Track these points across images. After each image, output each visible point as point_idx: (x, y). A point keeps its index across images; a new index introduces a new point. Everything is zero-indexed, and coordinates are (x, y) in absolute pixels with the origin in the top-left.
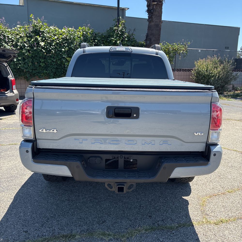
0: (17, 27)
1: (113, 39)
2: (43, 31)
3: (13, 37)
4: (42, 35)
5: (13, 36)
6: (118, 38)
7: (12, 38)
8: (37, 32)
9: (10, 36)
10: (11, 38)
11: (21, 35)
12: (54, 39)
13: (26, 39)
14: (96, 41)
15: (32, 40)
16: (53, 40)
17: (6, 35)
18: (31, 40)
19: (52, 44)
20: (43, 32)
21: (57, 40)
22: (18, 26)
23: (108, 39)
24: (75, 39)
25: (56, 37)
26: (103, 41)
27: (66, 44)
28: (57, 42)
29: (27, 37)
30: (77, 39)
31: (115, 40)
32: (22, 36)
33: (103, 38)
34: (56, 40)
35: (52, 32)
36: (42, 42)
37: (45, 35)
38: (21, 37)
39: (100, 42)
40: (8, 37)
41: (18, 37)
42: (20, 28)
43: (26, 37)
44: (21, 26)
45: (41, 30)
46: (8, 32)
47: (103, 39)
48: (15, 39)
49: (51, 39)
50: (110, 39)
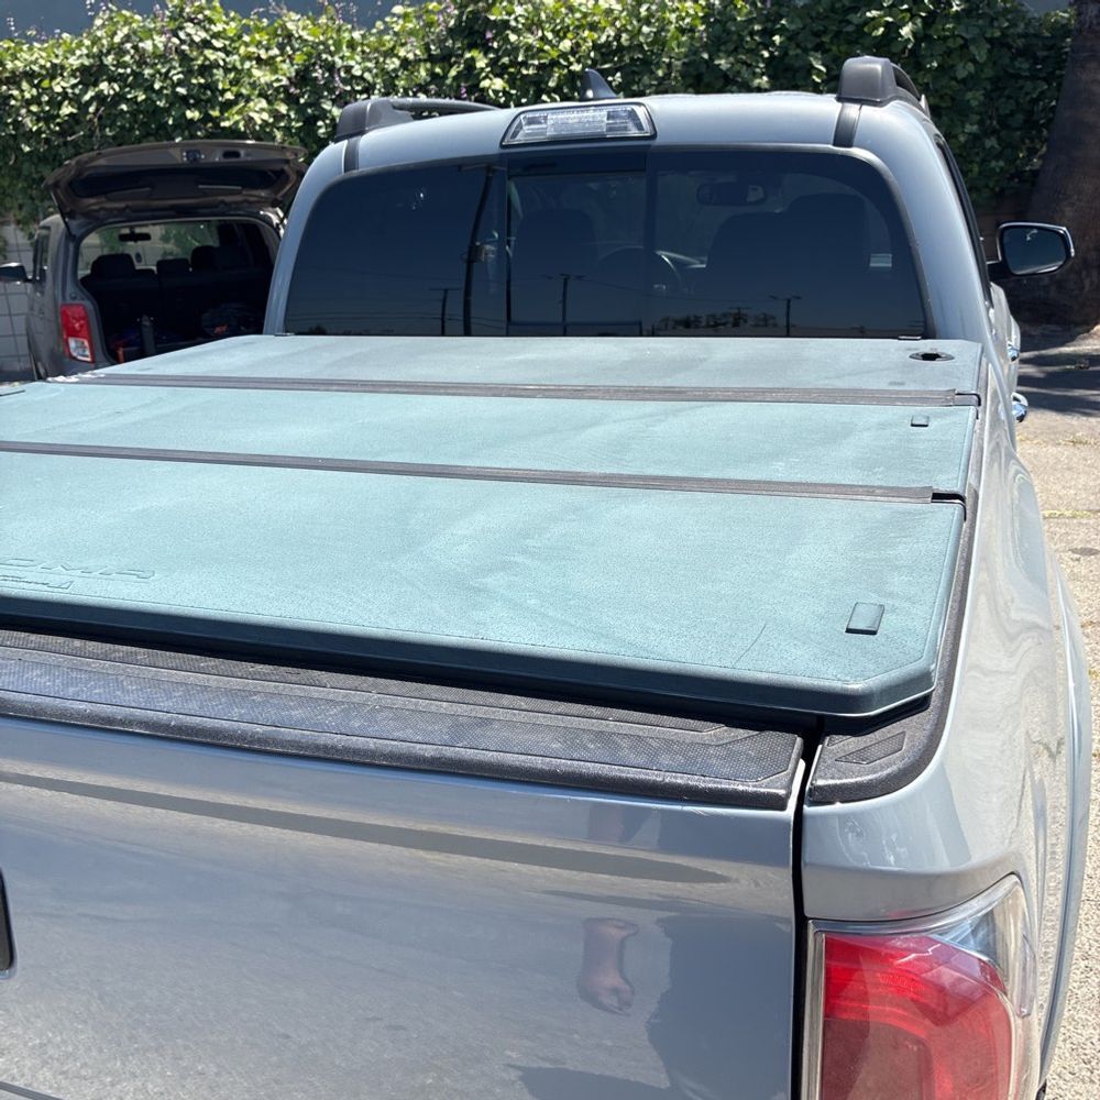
0: (394, 15)
1: (873, 19)
2: (502, 20)
3: (369, 70)
4: (495, 45)
5: (370, 65)
6: (905, 7)
7: (367, 75)
8: (476, 27)
9: (357, 67)
10: (358, 73)
11: (402, 53)
12: (555, 54)
13: (427, 70)
14: (777, 39)
15: (453, 73)
16: (554, 63)
17: (339, 63)
18: (449, 71)
19: (547, 82)
20: (506, 24)
21: (572, 59)
22: (398, 9)
23: (849, 22)
24: (664, 43)
25: (566, 45)
26: (817, 34)
27: (618, 74)
28: (570, 71)
29: (431, 59)
30: (674, 44)
31: (890, 19)
32: (411, 56)
33: (819, 17)
34: (567, 60)
35: (551, 19)
36: (496, 76)
37: (513, 37)
38: (405, 63)
39: (798, 46)
40: (348, 69)
41: (392, 64)
42: (405, 16)
43: (425, 61)
44: (410, 10)
45: (492, 18)
46: (352, 45)
47: (817, 27)
48: (376, 75)
49: (542, 58)
50: (855, 18)
